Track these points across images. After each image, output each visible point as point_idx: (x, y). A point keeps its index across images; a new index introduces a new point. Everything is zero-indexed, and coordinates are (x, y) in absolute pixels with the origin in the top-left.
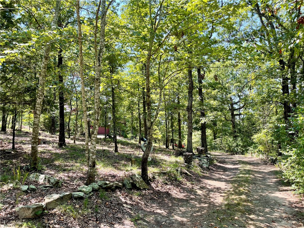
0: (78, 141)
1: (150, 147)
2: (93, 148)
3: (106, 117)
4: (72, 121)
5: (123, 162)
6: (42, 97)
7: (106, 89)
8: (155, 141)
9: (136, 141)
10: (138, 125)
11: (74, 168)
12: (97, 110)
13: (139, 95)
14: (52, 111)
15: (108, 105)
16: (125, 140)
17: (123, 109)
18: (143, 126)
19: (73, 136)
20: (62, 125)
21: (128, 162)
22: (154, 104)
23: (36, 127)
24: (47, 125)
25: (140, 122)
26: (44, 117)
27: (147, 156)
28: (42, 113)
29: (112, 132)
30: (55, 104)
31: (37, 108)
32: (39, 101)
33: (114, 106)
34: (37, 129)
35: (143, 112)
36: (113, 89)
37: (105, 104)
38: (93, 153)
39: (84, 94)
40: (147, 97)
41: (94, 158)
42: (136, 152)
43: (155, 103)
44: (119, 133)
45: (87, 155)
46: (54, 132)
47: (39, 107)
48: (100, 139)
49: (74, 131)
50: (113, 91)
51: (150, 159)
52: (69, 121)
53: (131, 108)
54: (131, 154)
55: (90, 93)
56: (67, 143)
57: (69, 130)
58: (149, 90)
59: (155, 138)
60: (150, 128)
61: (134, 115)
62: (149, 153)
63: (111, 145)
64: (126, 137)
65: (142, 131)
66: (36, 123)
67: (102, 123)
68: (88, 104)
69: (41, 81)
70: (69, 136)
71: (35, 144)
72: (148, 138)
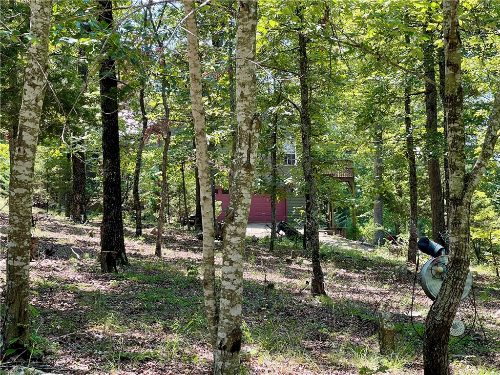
0: (169, 248)
1: (458, 279)
2: (231, 277)
3: (274, 154)
4: (147, 169)
5: (346, 337)
6: (42, 80)
7: (276, 42)
8: (478, 252)
9: (397, 252)
10: (405, 184)
11: (161, 351)
12: (245, 128)
13: (410, 61)
14: (77, 132)
15: (282, 107)
16: (350, 245)
17: (341, 120)
18: (424, 189)
19: (151, 230)
20: (113, 186)
21: (367, 336)
22: (473, 100)
23: (23, 196)
24: (56, 185)
25: (413, 173)
26: (47, 154)
27: (449, 317)
28: (41, 140)
29: (298, 216)
30: (86, 106)
31: (25, 120)
32: (30, 95)
33: (307, 112)
34: (24, 200)
35: (424, 132)
36: (303, 41)
37: (269, 104)
38: (231, 296)
39: (196, 66)
40: (448, 71)
41: (238, 317)
42: (396, 298)
43: (475, 93)
44: (327, 217)
45: (210, 303)
46: (81, 213)
47: (32, 120)
48: (254, 241)
49: (155, 208)
50: (302, 51)
51: (457, 330)
52: (137, 172)
53: (374, 115)
54: (377, 304)
55: (212, 61)
56: (130, 254)
57: (138, 205)
58: (454, 39)
59: (478, 241)
60: (457, 201)
61: (390, 143)
62: (457, 305)
63: (298, 267)
64: (353, 234)
65: (421, 210)
66: (22, 178)
67: (262, 178)
68: (207, 103)
69: (36, 17)
70: (139, 227)
71: (19, 258)
72: (453, 240)
